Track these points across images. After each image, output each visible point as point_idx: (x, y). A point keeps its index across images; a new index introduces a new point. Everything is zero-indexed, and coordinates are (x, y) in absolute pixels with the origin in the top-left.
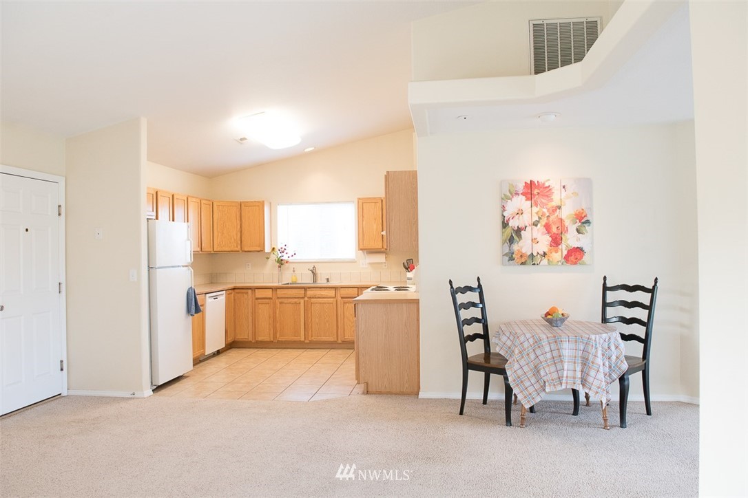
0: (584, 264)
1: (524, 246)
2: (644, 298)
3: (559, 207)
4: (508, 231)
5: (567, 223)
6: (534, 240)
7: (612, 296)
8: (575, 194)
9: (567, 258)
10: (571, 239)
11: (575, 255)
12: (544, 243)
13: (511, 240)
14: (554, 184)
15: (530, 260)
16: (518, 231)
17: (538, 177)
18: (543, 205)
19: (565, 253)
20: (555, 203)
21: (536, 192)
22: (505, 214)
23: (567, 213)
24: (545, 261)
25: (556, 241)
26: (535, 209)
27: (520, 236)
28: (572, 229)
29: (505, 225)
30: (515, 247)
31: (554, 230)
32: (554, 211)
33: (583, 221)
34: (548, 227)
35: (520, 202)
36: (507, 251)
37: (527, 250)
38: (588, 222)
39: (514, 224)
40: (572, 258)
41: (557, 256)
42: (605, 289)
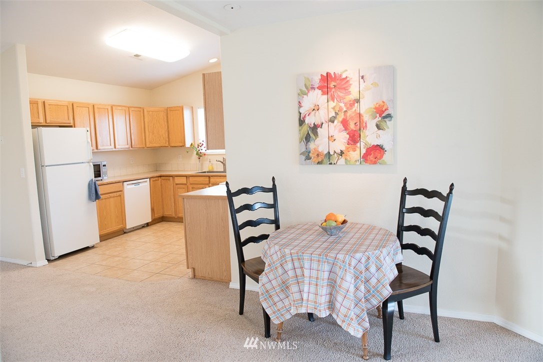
0: (385, 163)
1: (320, 144)
3: (358, 101)
4: (305, 128)
5: (366, 118)
6: (331, 138)
7: (412, 201)
8: (375, 84)
9: (365, 157)
10: (370, 137)
11: (375, 153)
12: (341, 141)
13: (308, 139)
14: (352, 75)
15: (327, 159)
16: (315, 128)
17: (334, 68)
18: (340, 99)
19: (364, 151)
20: (354, 95)
21: (332, 84)
22: (302, 110)
23: (366, 107)
24: (342, 161)
25: (354, 138)
26: (332, 104)
27: (316, 134)
28: (371, 124)
29: (301, 122)
30: (312, 146)
31: (352, 126)
32: (352, 105)
33: (383, 115)
34: (345, 123)
35: (316, 97)
36: (304, 150)
37: (323, 149)
38: (389, 116)
39: (310, 120)
40: (371, 157)
41: (355, 155)
42: (405, 192)
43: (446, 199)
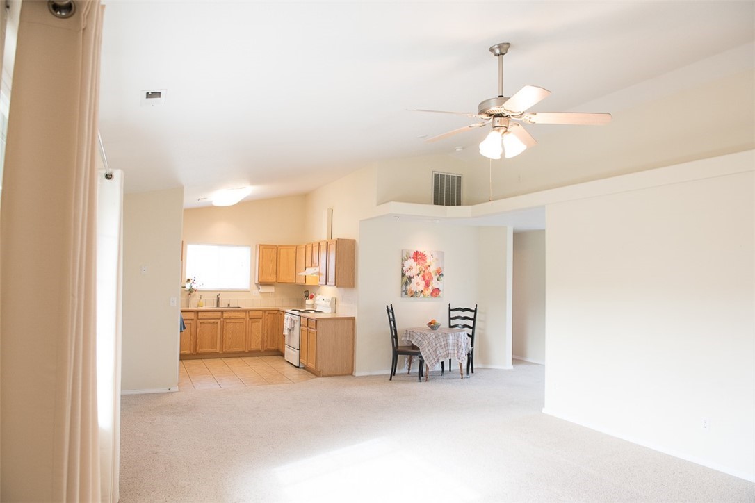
0: (439, 297)
1: (413, 287)
2: (471, 315)
3: (429, 266)
4: (405, 278)
5: (433, 275)
6: (418, 284)
7: (454, 314)
8: (437, 259)
9: (432, 293)
10: (434, 284)
11: (436, 292)
12: (421, 287)
13: (406, 283)
14: (428, 254)
15: (414, 294)
16: (410, 278)
17: (421, 250)
18: (422, 264)
19: (431, 291)
20: (428, 264)
21: (419, 257)
22: (404, 268)
23: (432, 269)
24: (422, 295)
25: (427, 285)
26: (418, 267)
27: (410, 281)
28: (435, 278)
29: (403, 275)
30: (408, 287)
31: (427, 278)
32: (427, 268)
33: (440, 274)
34: (424, 277)
35: (411, 263)
36: (404, 289)
37: (414, 289)
38: (442, 275)
39: (408, 274)
40: (434, 294)
41: (428, 293)
42: (450, 310)
43: (475, 311)
